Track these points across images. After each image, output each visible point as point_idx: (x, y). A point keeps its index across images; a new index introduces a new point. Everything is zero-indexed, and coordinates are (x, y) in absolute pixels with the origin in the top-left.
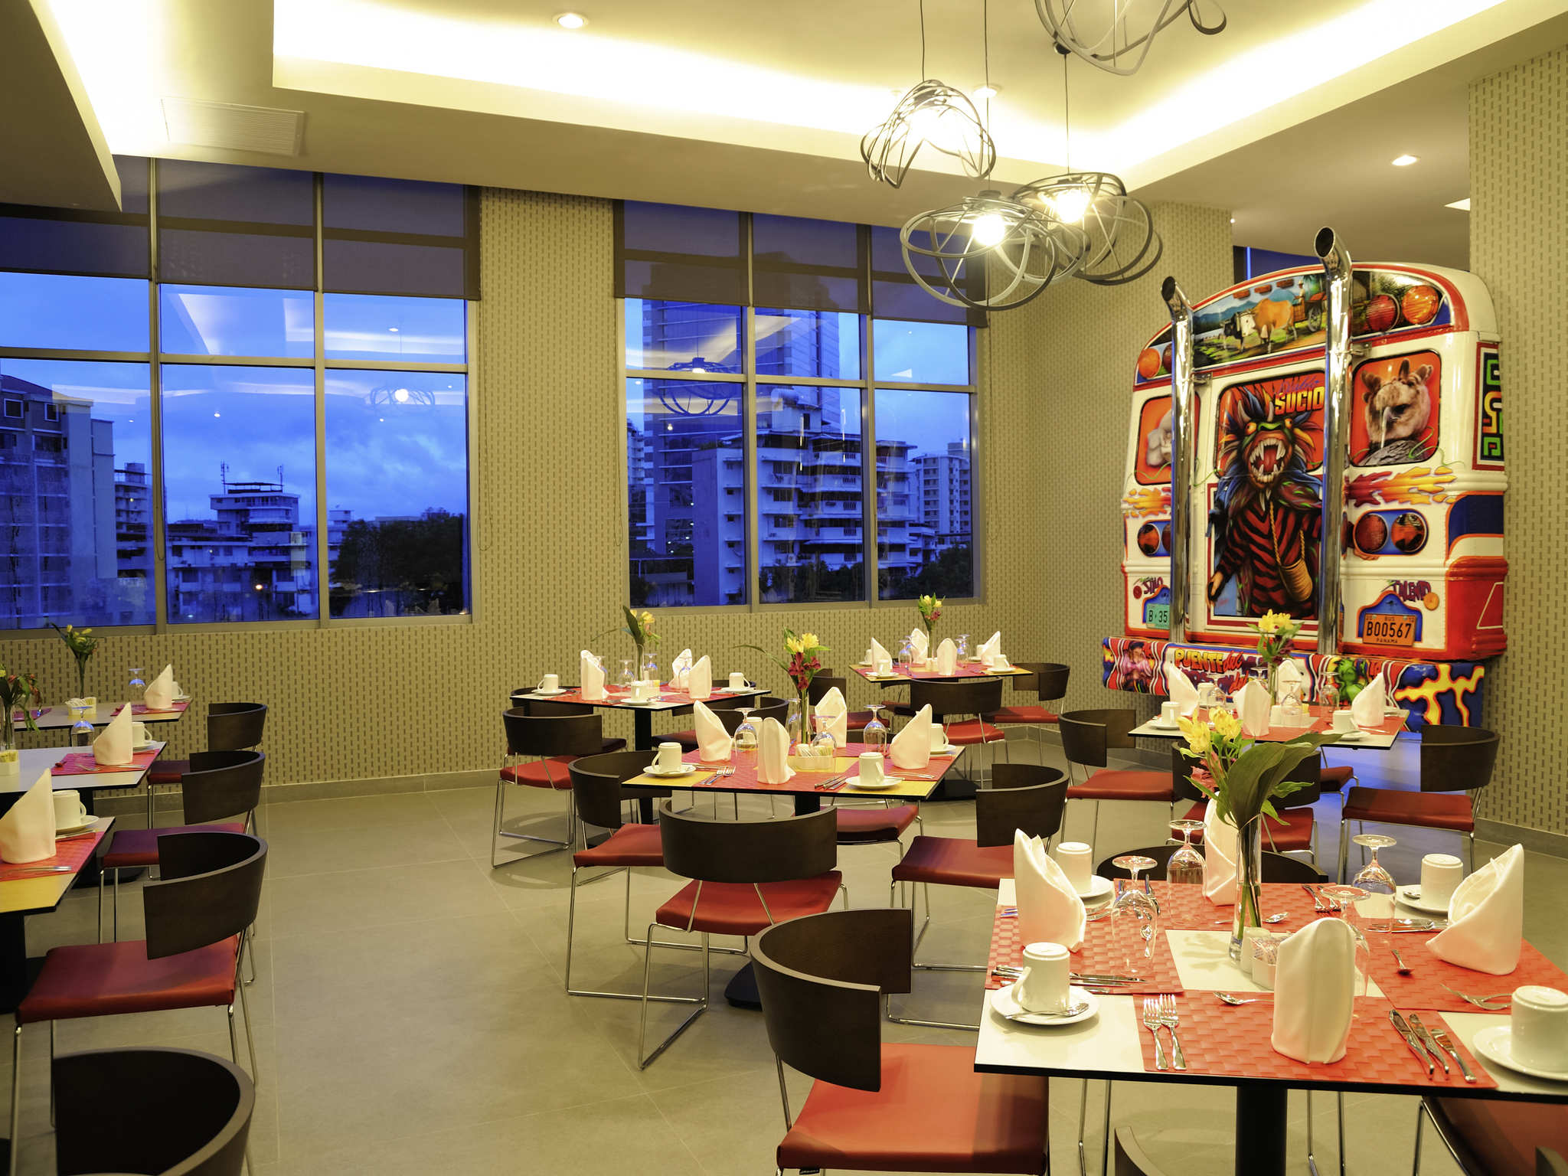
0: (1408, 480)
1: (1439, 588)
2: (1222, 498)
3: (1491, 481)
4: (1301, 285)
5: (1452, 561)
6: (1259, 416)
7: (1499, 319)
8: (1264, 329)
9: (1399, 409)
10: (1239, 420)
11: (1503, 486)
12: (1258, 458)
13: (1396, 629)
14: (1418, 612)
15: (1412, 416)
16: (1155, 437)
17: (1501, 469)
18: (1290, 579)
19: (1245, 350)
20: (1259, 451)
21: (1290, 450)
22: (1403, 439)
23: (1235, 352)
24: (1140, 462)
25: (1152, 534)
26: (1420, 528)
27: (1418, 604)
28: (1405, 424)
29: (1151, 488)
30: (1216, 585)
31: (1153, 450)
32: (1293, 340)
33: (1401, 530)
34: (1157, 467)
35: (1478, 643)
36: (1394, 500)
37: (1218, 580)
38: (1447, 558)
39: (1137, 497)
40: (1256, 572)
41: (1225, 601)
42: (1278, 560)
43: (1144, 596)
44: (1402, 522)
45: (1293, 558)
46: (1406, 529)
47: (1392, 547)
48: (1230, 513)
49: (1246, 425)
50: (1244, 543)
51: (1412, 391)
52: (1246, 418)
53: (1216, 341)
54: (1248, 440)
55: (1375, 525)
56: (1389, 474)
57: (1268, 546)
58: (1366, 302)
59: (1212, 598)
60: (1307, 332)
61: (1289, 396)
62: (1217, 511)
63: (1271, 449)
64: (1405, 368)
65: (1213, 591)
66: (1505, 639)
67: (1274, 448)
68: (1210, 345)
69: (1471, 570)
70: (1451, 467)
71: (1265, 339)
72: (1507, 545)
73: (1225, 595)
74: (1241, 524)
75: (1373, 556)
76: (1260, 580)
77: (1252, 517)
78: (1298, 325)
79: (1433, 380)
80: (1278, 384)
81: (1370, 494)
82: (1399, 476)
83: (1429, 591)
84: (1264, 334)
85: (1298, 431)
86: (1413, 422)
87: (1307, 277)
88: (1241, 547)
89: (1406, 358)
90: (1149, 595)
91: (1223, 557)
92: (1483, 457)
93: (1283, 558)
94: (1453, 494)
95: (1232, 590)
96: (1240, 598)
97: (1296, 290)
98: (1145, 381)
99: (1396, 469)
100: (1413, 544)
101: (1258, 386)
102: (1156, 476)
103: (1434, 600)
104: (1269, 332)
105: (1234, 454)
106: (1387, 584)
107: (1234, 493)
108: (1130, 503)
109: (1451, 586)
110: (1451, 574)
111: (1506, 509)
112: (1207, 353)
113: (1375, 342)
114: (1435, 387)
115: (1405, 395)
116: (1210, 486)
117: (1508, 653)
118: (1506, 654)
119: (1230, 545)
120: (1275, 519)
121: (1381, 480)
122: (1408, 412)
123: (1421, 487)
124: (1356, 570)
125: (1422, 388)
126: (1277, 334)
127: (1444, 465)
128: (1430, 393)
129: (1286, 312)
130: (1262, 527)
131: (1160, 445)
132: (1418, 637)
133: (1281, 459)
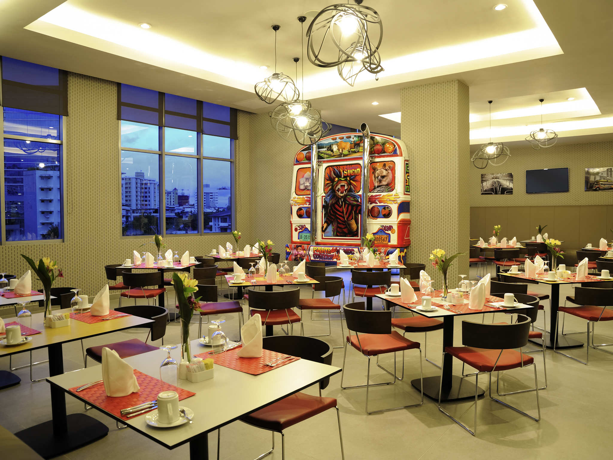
0: (386, 197)
1: (395, 228)
2: (327, 200)
3: (407, 198)
4: (353, 138)
5: (399, 220)
6: (339, 176)
7: (409, 154)
8: (341, 150)
9: (383, 177)
10: (332, 177)
11: (410, 199)
12: (339, 189)
13: (383, 239)
14: (389, 234)
15: (387, 179)
16: (302, 181)
17: (409, 195)
18: (350, 225)
19: (334, 156)
20: (339, 186)
21: (349, 187)
22: (385, 185)
23: (331, 156)
24: (297, 188)
25: (302, 211)
26: (390, 211)
27: (389, 232)
28: (385, 181)
29: (302, 196)
30: (325, 227)
31: (302, 184)
32: (350, 154)
33: (384, 211)
34: (304, 190)
35: (405, 242)
36: (382, 202)
37: (325, 225)
38: (398, 219)
39: (296, 199)
40: (338, 223)
41: (328, 232)
42: (346, 219)
43: (298, 231)
44: (384, 208)
45: (351, 219)
46: (386, 211)
47: (381, 216)
48: (329, 205)
49: (334, 178)
50: (334, 214)
51: (387, 172)
52: (334, 176)
53: (324, 152)
54: (335, 183)
55: (376, 209)
56: (381, 195)
57: (343, 215)
58: (374, 145)
59: (323, 231)
60: (355, 152)
61: (348, 171)
62: (325, 204)
63: (343, 186)
64: (385, 165)
65: (324, 229)
66: (410, 241)
67: (344, 186)
68: (322, 153)
69: (403, 222)
70: (399, 194)
71: (341, 153)
72: (411, 215)
73: (328, 230)
74: (333, 208)
75: (376, 218)
76: (339, 225)
77: (337, 206)
78: (352, 150)
79: (393, 169)
80: (345, 167)
81: (375, 201)
82: (383, 196)
83: (392, 228)
84: (341, 151)
85: (351, 181)
86: (387, 181)
87: (355, 136)
88: (333, 215)
89: (385, 163)
90: (300, 230)
91: (327, 219)
92: (406, 192)
93: (347, 219)
94: (399, 201)
95: (330, 228)
96: (333, 231)
97: (351, 139)
98: (298, 162)
99: (383, 194)
100: (388, 215)
101: (338, 167)
102: (303, 193)
103: (394, 231)
104: (342, 151)
105: (330, 187)
106: (380, 226)
107: (331, 199)
108: (294, 201)
109: (398, 227)
110: (399, 224)
111: (410, 206)
112: (321, 155)
113: (376, 157)
114: (393, 172)
115: (385, 173)
116: (322, 197)
117: (411, 245)
118: (410, 245)
119: (329, 214)
120: (345, 207)
121: (378, 197)
122: (386, 178)
123: (390, 199)
124: (371, 222)
125: (390, 171)
126: (345, 152)
127: (397, 193)
128: (392, 173)
129: (348, 146)
130: (341, 210)
131: (304, 183)
132: (389, 241)
133: (346, 189)
